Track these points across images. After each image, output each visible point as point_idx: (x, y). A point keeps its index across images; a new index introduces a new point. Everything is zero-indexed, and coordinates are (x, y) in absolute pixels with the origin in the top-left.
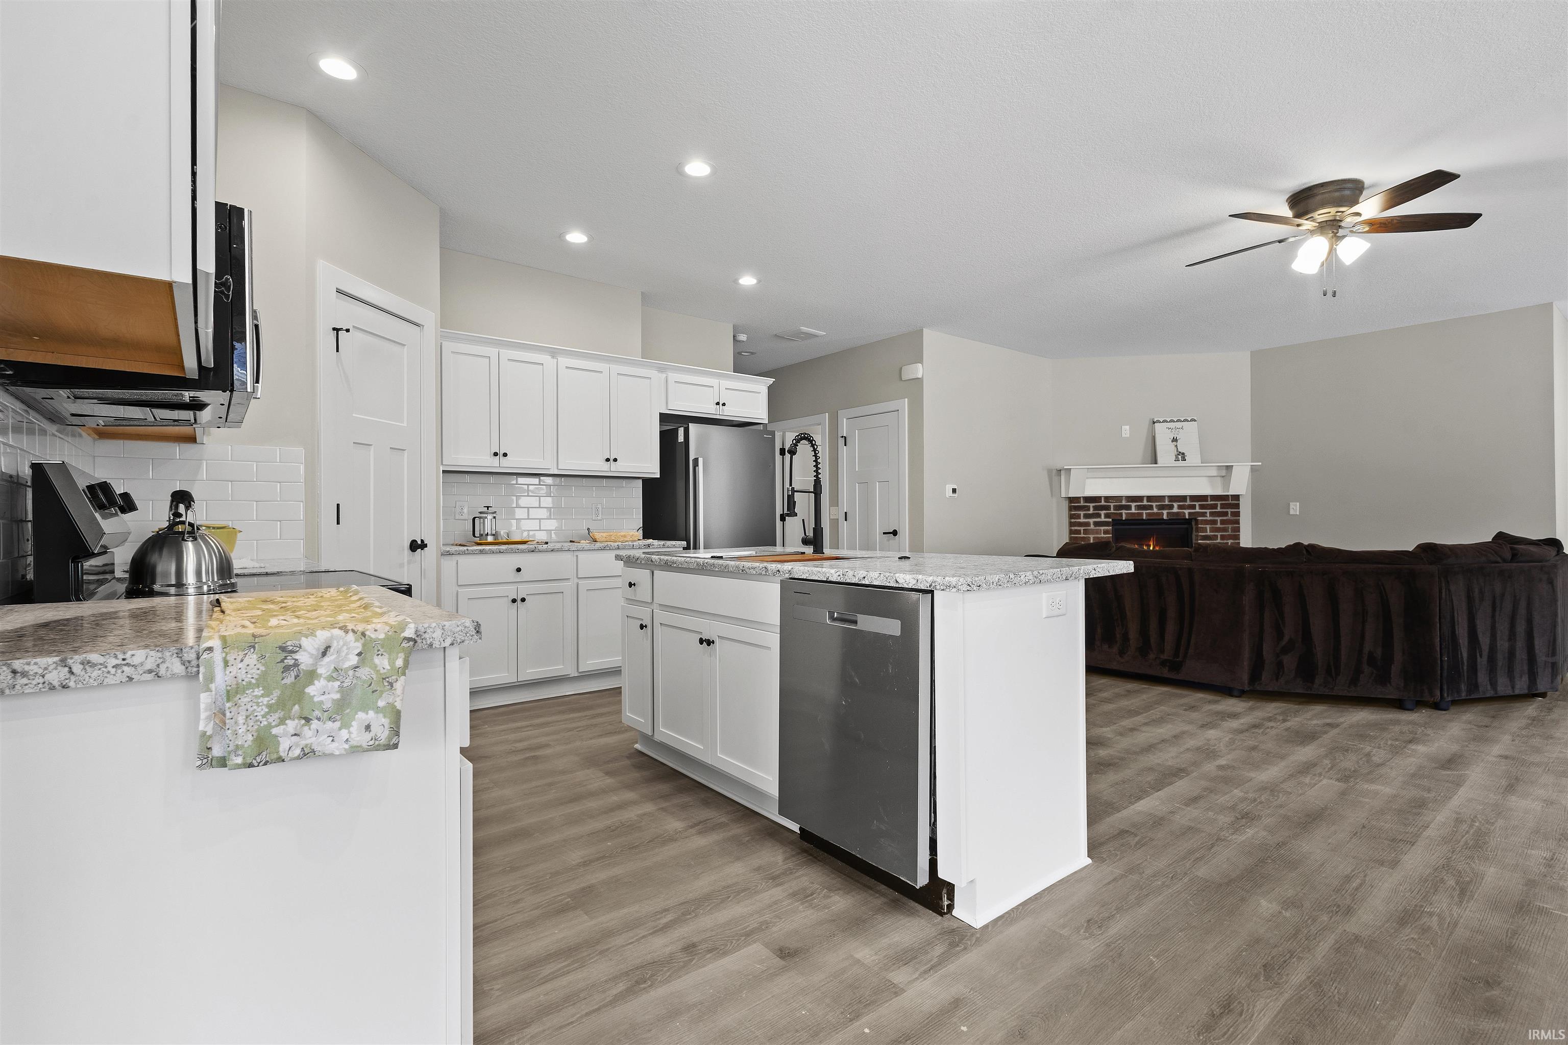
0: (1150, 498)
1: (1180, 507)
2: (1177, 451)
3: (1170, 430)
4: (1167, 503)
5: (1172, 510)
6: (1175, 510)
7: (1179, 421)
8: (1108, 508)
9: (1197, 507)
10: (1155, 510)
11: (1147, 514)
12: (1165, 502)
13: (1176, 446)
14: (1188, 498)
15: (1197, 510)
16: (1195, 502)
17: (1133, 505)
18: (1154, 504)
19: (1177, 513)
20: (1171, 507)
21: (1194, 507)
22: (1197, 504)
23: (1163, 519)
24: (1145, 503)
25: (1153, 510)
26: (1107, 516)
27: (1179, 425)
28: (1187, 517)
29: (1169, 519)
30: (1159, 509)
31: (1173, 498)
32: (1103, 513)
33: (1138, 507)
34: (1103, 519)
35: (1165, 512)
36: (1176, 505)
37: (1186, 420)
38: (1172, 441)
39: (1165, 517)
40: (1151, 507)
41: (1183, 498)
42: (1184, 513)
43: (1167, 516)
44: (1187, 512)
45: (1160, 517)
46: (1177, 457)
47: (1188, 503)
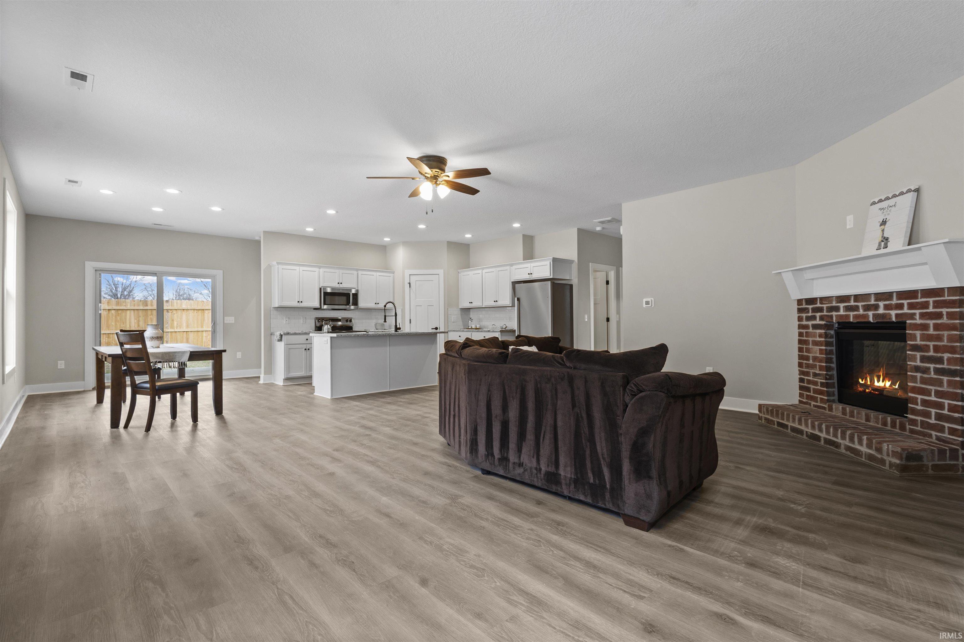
0: (857, 298)
1: (887, 307)
2: (882, 237)
3: (882, 211)
4: (873, 302)
5: (877, 311)
6: (881, 311)
7: (887, 198)
8: (820, 310)
9: (906, 306)
10: (861, 312)
11: (855, 317)
12: (870, 301)
13: (883, 230)
14: (895, 295)
15: (906, 310)
16: (903, 299)
17: (842, 305)
18: (860, 304)
19: (883, 316)
20: (876, 307)
21: (900, 306)
22: (905, 302)
23: (870, 322)
24: (852, 303)
25: (859, 311)
26: (822, 318)
27: (891, 202)
28: (894, 319)
29: (877, 323)
30: (865, 310)
31: (880, 296)
32: (818, 315)
33: (848, 309)
34: (818, 322)
35: (871, 313)
36: (881, 304)
37: (895, 196)
38: (881, 225)
39: (871, 320)
40: (856, 308)
41: (887, 296)
42: (890, 315)
43: (873, 319)
44: (893, 313)
45: (866, 320)
46: (880, 245)
47: (895, 301)
